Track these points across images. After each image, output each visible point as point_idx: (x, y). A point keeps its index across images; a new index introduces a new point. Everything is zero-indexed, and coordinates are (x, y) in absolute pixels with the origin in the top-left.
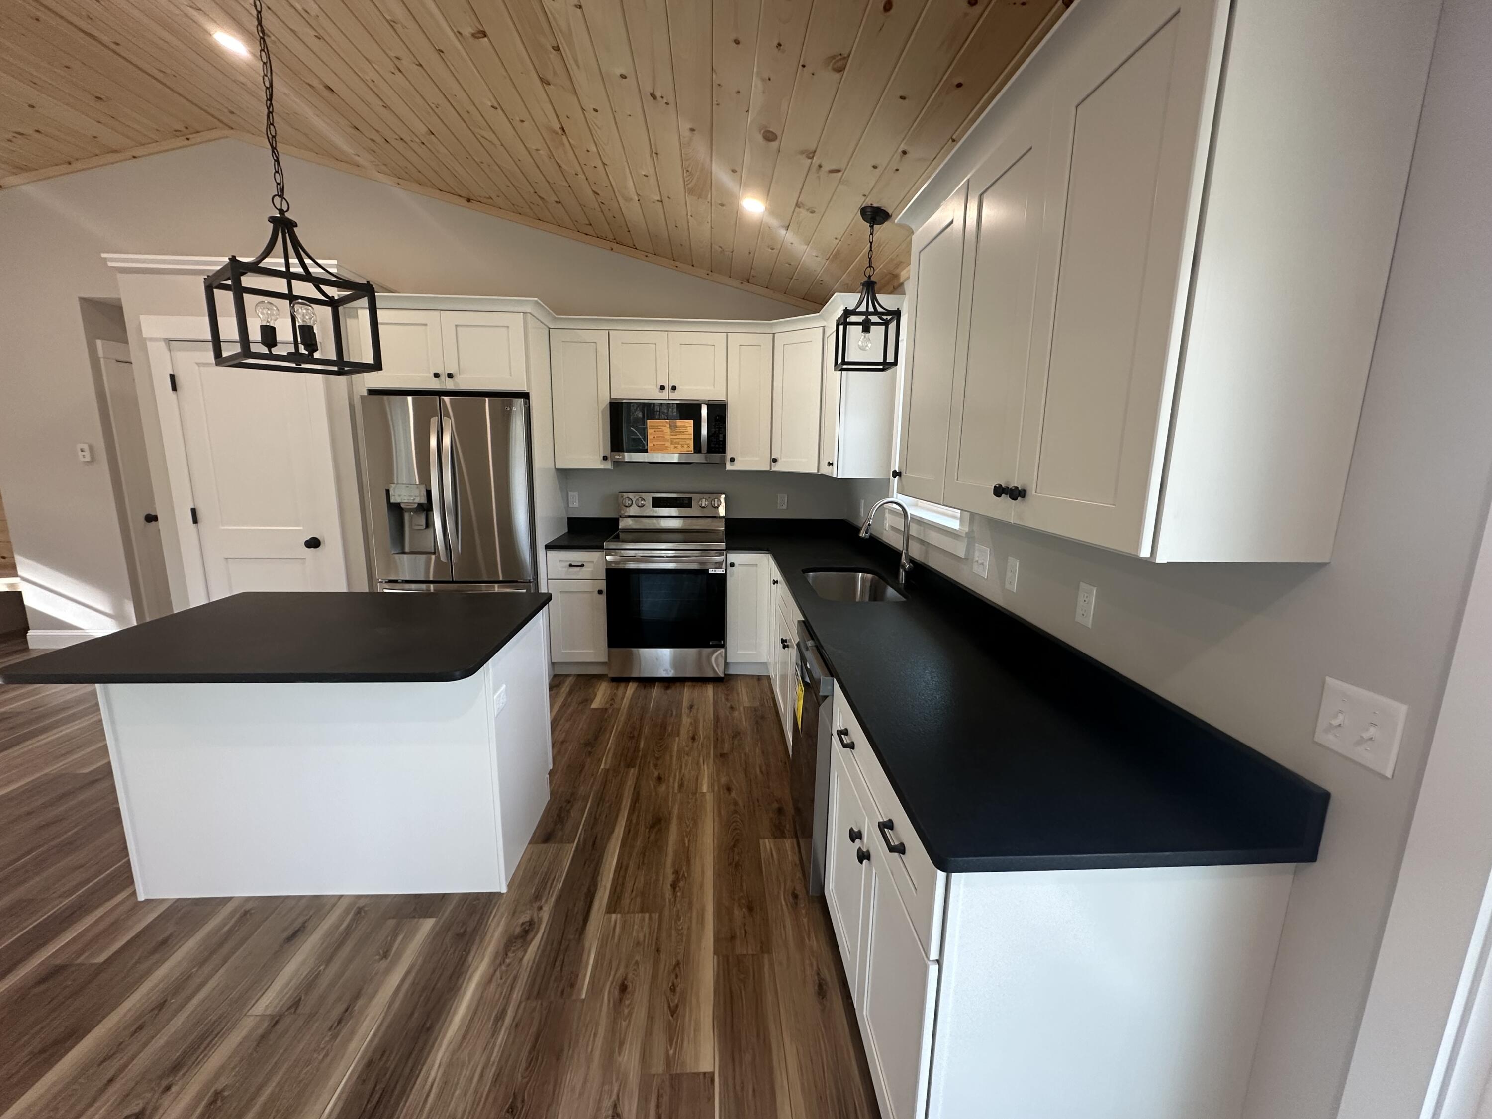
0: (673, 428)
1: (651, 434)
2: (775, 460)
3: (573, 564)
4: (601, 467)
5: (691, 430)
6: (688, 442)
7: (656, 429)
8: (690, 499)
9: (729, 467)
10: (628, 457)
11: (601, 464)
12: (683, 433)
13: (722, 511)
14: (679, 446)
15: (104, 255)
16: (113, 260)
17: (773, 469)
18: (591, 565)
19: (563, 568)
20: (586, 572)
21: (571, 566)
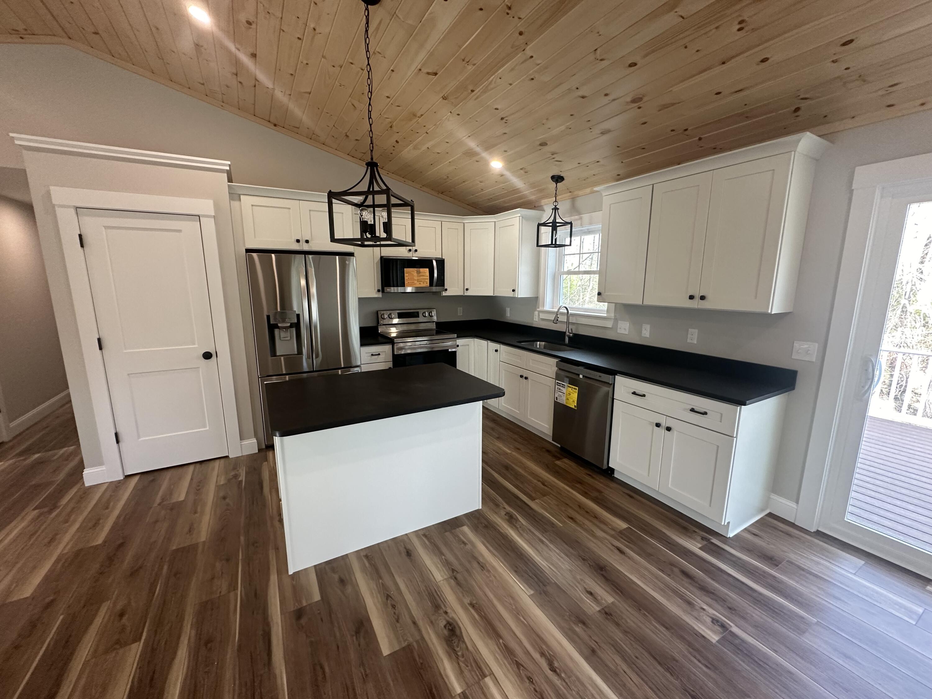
0: (419, 273)
1: (407, 276)
2: (467, 290)
3: (374, 354)
4: (376, 296)
5: (428, 274)
6: (426, 280)
7: (410, 273)
8: (418, 313)
9: (444, 294)
10: (393, 289)
11: (376, 294)
12: (423, 276)
13: (435, 318)
14: (422, 283)
15: (11, 135)
16: (21, 139)
17: (466, 294)
18: (384, 353)
19: (368, 357)
20: (382, 356)
21: (372, 355)
